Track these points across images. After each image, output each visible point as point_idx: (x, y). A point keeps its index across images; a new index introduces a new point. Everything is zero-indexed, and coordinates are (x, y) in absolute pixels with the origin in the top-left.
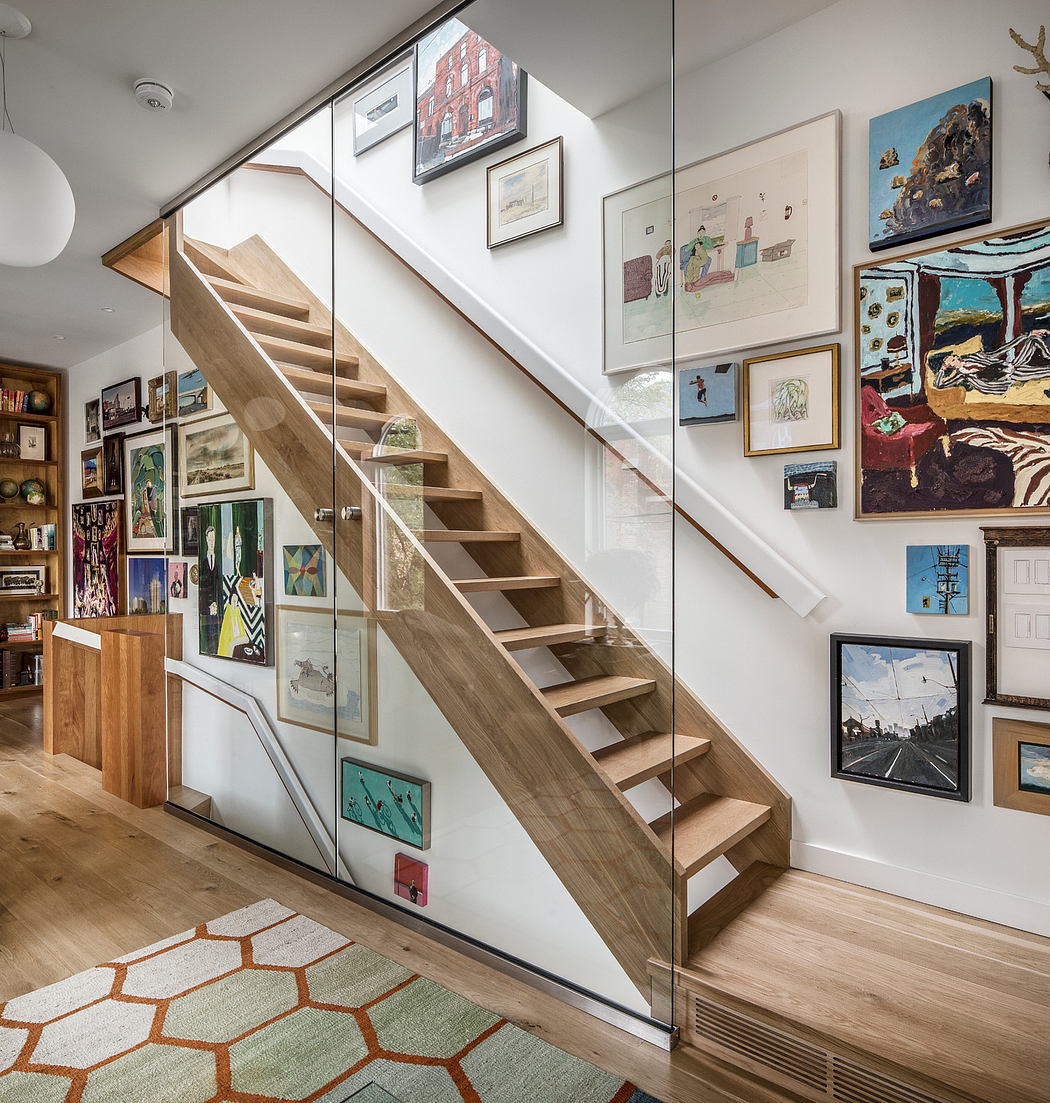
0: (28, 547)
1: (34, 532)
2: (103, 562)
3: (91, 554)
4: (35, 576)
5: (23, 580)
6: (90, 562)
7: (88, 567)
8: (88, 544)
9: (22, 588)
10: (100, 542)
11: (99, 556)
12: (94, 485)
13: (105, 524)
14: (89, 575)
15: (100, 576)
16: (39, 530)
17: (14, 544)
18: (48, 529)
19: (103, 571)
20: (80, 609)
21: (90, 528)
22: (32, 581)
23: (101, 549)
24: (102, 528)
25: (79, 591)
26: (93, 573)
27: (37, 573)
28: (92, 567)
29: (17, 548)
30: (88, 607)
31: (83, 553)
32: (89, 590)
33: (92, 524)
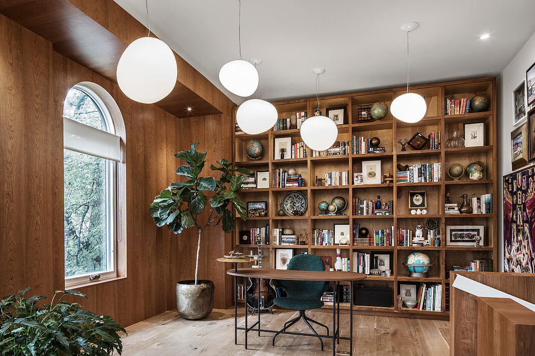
0: (470, 211)
1: (475, 200)
2: (526, 222)
3: (516, 215)
4: (476, 233)
5: (468, 236)
6: (516, 222)
7: (514, 226)
8: (514, 206)
9: (466, 241)
10: (524, 204)
11: (523, 217)
12: (521, 156)
13: (528, 188)
14: (515, 233)
15: (524, 234)
16: (479, 199)
17: (459, 210)
18: (486, 197)
19: (527, 229)
20: (508, 261)
21: (516, 193)
22: (473, 236)
23: (525, 210)
24: (525, 192)
25: (508, 246)
26: (518, 231)
27: (478, 231)
28: (517, 226)
29: (461, 212)
30: (514, 260)
31: (511, 214)
32: (515, 245)
33: (518, 189)
